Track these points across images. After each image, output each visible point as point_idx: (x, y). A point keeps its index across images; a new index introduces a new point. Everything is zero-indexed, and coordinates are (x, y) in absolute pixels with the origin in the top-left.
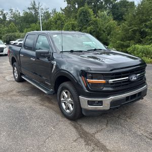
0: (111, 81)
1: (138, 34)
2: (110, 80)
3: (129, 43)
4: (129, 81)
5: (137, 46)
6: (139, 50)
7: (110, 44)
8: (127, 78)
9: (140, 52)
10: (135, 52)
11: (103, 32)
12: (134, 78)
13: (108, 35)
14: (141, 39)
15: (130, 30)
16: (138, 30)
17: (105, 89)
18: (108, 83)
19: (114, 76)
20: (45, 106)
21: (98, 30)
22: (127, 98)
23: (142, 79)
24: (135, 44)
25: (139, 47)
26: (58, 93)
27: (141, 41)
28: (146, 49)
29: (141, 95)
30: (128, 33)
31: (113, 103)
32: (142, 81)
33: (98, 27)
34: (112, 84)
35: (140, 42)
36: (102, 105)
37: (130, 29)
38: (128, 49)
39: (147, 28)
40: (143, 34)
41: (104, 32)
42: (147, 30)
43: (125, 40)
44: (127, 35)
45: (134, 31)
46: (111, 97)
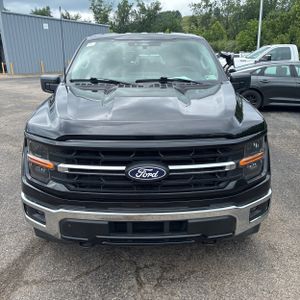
0: (64, 167)
2: (61, 165)
8: (123, 168)
34: (68, 175)
46: (61, 210)
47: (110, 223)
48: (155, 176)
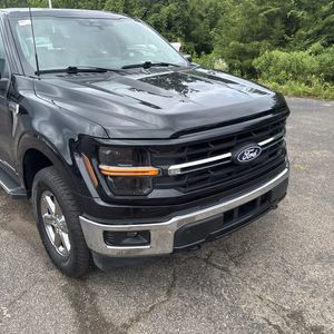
0: (175, 169)
1: (278, 23)
2: (172, 167)
3: (259, 47)
4: (232, 163)
5: (276, 53)
6: (279, 64)
7: (215, 49)
8: (229, 155)
9: (283, 68)
10: (271, 69)
11: (198, 20)
12: (249, 154)
13: (211, 27)
14: (287, 37)
15: (262, 15)
16: (278, 13)
17: (157, 194)
18: (164, 175)
19: (183, 154)
20: (11, 229)
21: (187, 14)
22: (228, 215)
23: (275, 153)
24: (271, 49)
25: (281, 55)
26: (34, 198)
27: (287, 41)
28: (297, 61)
29: (269, 201)
30: (257, 22)
31: (182, 236)
32: (274, 159)
33: (186, 7)
34: (178, 177)
35: (282, 44)
36: (149, 243)
37: (262, 11)
38: (255, 61)
39: (300, 9)
40: (291, 24)
41: (202, 18)
42: (300, 14)
43: (249, 38)
44: (254, 27)
45: (271, 18)
46: (174, 220)
47: (225, 213)
48: (254, 155)
